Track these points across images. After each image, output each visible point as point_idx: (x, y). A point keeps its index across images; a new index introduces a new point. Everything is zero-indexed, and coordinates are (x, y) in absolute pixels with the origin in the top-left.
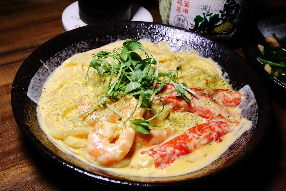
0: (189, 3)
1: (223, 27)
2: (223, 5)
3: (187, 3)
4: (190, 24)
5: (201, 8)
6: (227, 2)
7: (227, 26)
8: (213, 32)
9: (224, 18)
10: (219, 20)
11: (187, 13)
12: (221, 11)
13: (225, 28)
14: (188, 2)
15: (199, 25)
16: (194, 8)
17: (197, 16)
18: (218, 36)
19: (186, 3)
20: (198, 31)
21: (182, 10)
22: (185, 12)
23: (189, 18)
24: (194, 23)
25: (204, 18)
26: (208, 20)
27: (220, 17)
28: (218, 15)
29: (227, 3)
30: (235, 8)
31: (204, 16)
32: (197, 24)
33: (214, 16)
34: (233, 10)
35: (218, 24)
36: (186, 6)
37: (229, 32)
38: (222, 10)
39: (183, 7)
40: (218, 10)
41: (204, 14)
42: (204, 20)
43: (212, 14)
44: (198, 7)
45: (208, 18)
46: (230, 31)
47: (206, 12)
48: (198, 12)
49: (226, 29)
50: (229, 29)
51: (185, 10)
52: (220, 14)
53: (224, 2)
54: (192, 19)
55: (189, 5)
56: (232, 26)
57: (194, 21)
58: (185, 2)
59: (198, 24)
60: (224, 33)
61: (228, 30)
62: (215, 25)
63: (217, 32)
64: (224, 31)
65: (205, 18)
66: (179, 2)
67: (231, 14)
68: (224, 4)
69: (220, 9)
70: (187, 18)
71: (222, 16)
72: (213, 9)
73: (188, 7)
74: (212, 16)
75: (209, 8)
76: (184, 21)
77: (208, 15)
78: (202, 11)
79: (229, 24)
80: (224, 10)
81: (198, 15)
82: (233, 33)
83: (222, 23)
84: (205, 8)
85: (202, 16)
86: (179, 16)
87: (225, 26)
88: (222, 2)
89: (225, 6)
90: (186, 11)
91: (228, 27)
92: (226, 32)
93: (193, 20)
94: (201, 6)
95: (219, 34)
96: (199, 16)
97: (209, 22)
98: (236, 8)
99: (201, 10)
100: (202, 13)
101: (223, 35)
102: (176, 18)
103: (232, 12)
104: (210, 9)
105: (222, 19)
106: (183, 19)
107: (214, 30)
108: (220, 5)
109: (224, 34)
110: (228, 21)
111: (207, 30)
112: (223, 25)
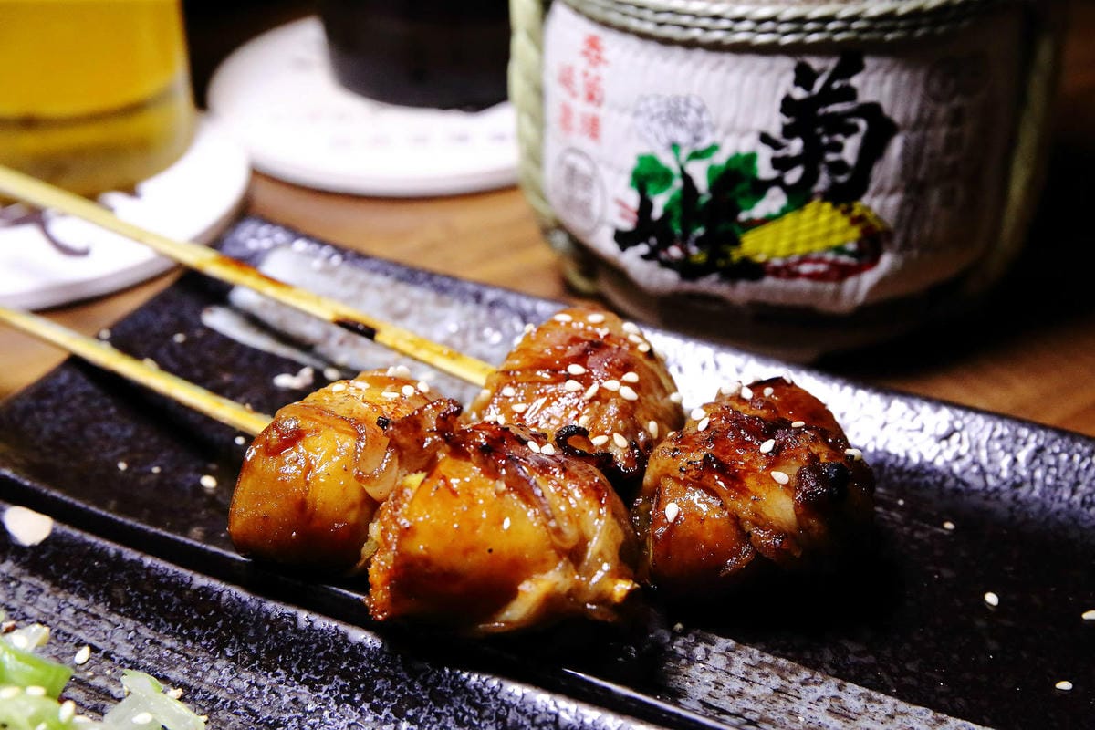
0: (599, 84)
1: (796, 234)
2: (778, 104)
3: (592, 85)
4: (617, 200)
6: (797, 83)
7: (821, 231)
8: (736, 255)
9: (793, 176)
10: (760, 188)
11: (597, 137)
12: (765, 139)
13: (811, 241)
14: (598, 79)
16: (623, 110)
18: (769, 282)
19: (589, 80)
21: (576, 122)
23: (608, 166)
24: (633, 200)
25: (675, 169)
27: (765, 170)
29: (799, 94)
33: (730, 161)
36: (591, 97)
38: (775, 131)
39: (580, 107)
40: (750, 131)
41: (674, 147)
42: (678, 183)
43: (714, 148)
46: (844, 259)
47: (682, 137)
50: (840, 250)
51: (587, 124)
52: (765, 155)
53: (777, 85)
54: (622, 172)
55: (601, 91)
56: (855, 233)
58: (586, 75)
64: (805, 259)
67: (831, 157)
68: (781, 95)
69: (759, 125)
70: (602, 169)
71: (777, 163)
72: (719, 120)
73: (599, 106)
74: (720, 159)
75: (700, 111)
77: (696, 155)
79: (832, 221)
80: (788, 132)
81: (645, 149)
82: (869, 279)
83: (784, 212)
84: (674, 115)
85: (668, 160)
87: (804, 227)
89: (788, 105)
90: (593, 128)
91: (829, 234)
93: (628, 178)
95: (776, 272)
100: (664, 140)
101: (804, 285)
103: (838, 148)
104: (705, 118)
105: (778, 182)
106: (587, 175)
107: (736, 243)
108: (755, 99)
109: (813, 276)
111: (699, 242)
112: (789, 219)
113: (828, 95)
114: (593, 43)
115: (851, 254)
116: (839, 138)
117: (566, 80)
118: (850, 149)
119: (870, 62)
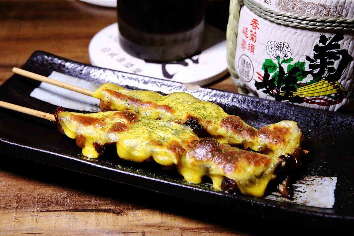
0: (256, 35)
1: (315, 90)
2: (313, 48)
3: (253, 35)
4: (257, 72)
5: (273, 46)
6: (320, 42)
7: (323, 90)
8: (294, 94)
9: (316, 71)
10: (305, 74)
11: (253, 52)
12: (308, 58)
14: (255, 33)
15: (270, 78)
16: (262, 44)
17: (267, 60)
18: (305, 104)
19: (252, 33)
20: (268, 87)
21: (247, 46)
22: (251, 51)
23: (256, 61)
24: (263, 73)
25: (277, 64)
26: (286, 71)
27: (307, 68)
28: (303, 63)
29: (321, 45)
30: (339, 58)
31: (279, 63)
32: (267, 75)
33: (296, 64)
34: (335, 60)
35: (304, 81)
36: (252, 39)
37: (330, 103)
38: (312, 57)
39: (248, 41)
40: (303, 56)
41: (278, 57)
42: (278, 70)
43: (291, 60)
44: (269, 44)
45: (285, 66)
47: (281, 55)
48: (269, 53)
49: (322, 94)
50: (329, 96)
51: (250, 47)
52: (307, 63)
54: (259, 64)
55: (256, 37)
57: (262, 69)
58: (251, 31)
59: (269, 76)
60: (317, 101)
61: (326, 98)
62: (298, 82)
63: (303, 96)
64: (317, 98)
65: (280, 65)
66: (244, 32)
67: (330, 66)
68: (315, 44)
69: (307, 53)
70: (253, 62)
72: (293, 51)
73: (255, 42)
74: (292, 63)
75: (287, 48)
76: (250, 67)
77: (284, 61)
78: (275, 51)
79: (327, 87)
80: (316, 57)
81: (269, 58)
82: (338, 106)
83: (312, 82)
84: (279, 46)
85: (275, 62)
86: (244, 57)
87: (318, 88)
88: (310, 39)
89: (317, 48)
90: (252, 49)
91: (326, 91)
92: (322, 101)
93: (261, 66)
94: (273, 42)
96: (271, 61)
97: (287, 75)
98: (341, 56)
99: (273, 49)
100: (275, 56)
101: (317, 106)
102: (241, 60)
103: (332, 63)
104: (289, 50)
105: (311, 73)
106: (248, 64)
108: (306, 45)
110: (326, 80)
111: (283, 89)
112: (313, 85)
113: (330, 46)
114: (255, 21)
115: (333, 98)
116: (333, 60)
117: (245, 32)
118: (336, 64)
119: (345, 37)
